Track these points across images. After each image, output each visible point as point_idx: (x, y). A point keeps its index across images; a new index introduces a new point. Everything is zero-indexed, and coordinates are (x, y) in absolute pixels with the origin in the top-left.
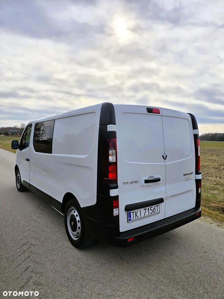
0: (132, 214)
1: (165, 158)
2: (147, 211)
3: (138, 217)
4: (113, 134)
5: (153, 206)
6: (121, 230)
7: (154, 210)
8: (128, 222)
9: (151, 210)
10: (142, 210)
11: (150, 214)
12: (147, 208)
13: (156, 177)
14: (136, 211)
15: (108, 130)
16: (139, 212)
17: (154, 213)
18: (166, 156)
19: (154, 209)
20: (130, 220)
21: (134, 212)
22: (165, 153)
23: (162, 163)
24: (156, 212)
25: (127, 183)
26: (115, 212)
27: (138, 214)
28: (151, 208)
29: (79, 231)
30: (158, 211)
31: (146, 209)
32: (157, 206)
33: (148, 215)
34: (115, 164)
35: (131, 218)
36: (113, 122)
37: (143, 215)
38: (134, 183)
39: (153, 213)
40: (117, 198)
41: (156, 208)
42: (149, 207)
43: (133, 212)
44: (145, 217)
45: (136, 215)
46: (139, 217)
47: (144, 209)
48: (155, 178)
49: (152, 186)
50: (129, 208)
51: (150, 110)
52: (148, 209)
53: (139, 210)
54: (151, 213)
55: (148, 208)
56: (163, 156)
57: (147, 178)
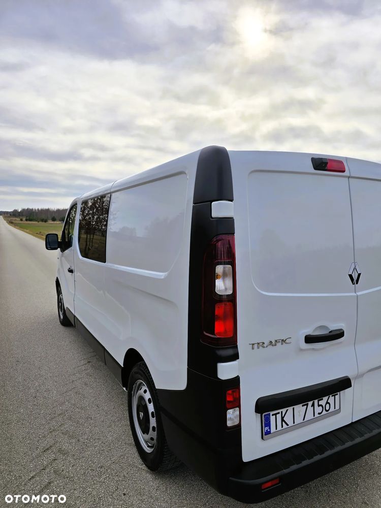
0: (272, 418)
1: (355, 280)
2: (310, 408)
3: (288, 425)
4: (227, 224)
5: (325, 399)
6: (247, 457)
7: (328, 405)
8: (262, 438)
9: (321, 407)
10: (299, 409)
11: (316, 415)
12: (310, 403)
13: (334, 326)
14: (284, 410)
15: (214, 214)
16: (290, 413)
17: (327, 413)
18: (359, 275)
19: (327, 403)
20: (268, 433)
21: (279, 413)
22: (355, 269)
23: (349, 292)
24: (332, 409)
25: (261, 345)
26: (231, 416)
27: (288, 418)
28: (319, 401)
29: (153, 434)
30: (337, 407)
31: (307, 405)
32: (335, 396)
33: (313, 417)
34: (232, 299)
35: (270, 428)
36: (225, 193)
37: (299, 420)
38: (279, 344)
39: (324, 412)
40: (236, 382)
41: (331, 400)
42: (316, 401)
43: (275, 414)
44: (305, 423)
45: (283, 420)
46: (291, 423)
47: (303, 406)
48: (331, 329)
49: (323, 349)
50: (265, 406)
51: (321, 164)
52: (313, 405)
53: (290, 409)
54: (319, 414)
55: (314, 402)
56: (351, 276)
57: (310, 331)
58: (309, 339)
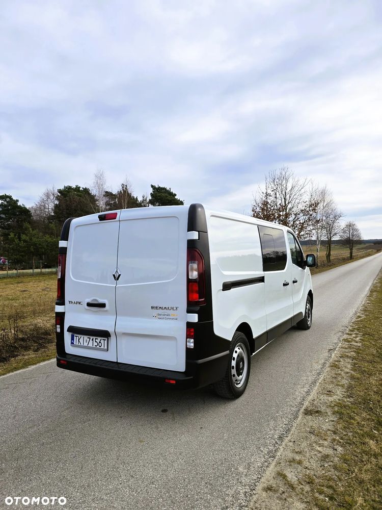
0: (75, 337)
1: (117, 278)
2: (91, 341)
5: (99, 339)
9: (96, 343)
10: (86, 337)
11: (94, 346)
12: (92, 338)
13: (101, 301)
14: (80, 336)
16: (82, 338)
17: (100, 348)
18: (119, 275)
19: (100, 342)
20: (73, 343)
21: (77, 336)
22: (117, 271)
23: (112, 284)
24: (102, 347)
25: (72, 302)
27: (81, 340)
28: (96, 339)
30: (106, 347)
31: (90, 338)
32: (104, 340)
33: (92, 346)
34: (60, 280)
39: (98, 347)
41: (102, 341)
42: (94, 338)
44: (87, 348)
45: (79, 340)
46: (82, 344)
47: (88, 338)
48: (100, 302)
49: (97, 311)
50: (72, 329)
52: (93, 340)
53: (82, 336)
56: (114, 275)
57: (89, 300)
58: (89, 305)
